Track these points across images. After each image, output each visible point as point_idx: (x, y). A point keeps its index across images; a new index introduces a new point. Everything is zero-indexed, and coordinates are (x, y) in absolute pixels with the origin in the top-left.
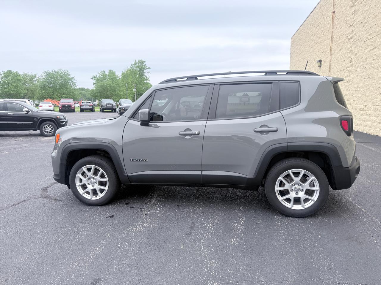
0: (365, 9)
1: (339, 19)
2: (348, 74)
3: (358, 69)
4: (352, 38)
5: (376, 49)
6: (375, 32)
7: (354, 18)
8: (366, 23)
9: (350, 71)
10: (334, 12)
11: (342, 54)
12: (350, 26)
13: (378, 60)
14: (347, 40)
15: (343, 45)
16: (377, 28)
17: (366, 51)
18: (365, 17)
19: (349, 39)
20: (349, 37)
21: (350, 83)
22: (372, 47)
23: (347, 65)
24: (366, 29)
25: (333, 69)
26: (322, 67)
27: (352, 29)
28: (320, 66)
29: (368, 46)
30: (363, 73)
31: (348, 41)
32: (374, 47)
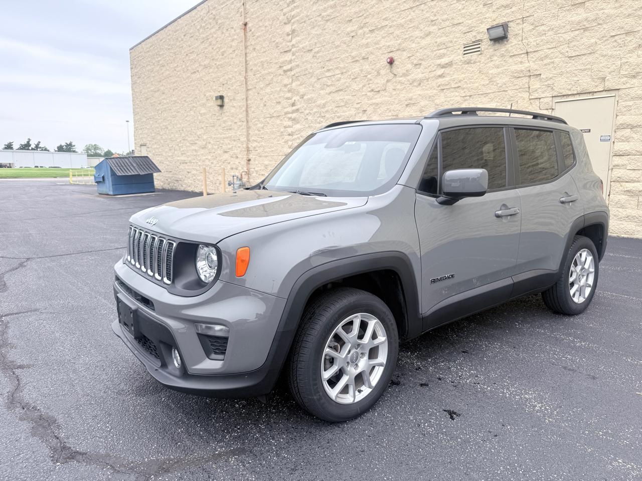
0: (314, 32)
1: (258, 37)
2: (290, 123)
3: (310, 118)
4: (291, 70)
5: (341, 93)
6: (337, 68)
7: (291, 41)
8: (318, 52)
9: (294, 119)
10: (246, 25)
11: (272, 91)
12: (285, 52)
13: (347, 107)
14: (281, 71)
15: (272, 79)
16: (340, 63)
17: (322, 92)
18: (316, 43)
19: (285, 71)
20: (285, 68)
21: (294, 137)
22: (333, 89)
23: (286, 110)
24: (320, 61)
25: (253, 112)
26: (225, 107)
27: (288, 57)
28: (222, 106)
29: (325, 86)
30: (319, 123)
31: (282, 73)
32: (339, 89)
